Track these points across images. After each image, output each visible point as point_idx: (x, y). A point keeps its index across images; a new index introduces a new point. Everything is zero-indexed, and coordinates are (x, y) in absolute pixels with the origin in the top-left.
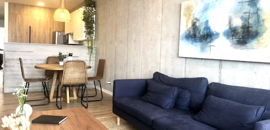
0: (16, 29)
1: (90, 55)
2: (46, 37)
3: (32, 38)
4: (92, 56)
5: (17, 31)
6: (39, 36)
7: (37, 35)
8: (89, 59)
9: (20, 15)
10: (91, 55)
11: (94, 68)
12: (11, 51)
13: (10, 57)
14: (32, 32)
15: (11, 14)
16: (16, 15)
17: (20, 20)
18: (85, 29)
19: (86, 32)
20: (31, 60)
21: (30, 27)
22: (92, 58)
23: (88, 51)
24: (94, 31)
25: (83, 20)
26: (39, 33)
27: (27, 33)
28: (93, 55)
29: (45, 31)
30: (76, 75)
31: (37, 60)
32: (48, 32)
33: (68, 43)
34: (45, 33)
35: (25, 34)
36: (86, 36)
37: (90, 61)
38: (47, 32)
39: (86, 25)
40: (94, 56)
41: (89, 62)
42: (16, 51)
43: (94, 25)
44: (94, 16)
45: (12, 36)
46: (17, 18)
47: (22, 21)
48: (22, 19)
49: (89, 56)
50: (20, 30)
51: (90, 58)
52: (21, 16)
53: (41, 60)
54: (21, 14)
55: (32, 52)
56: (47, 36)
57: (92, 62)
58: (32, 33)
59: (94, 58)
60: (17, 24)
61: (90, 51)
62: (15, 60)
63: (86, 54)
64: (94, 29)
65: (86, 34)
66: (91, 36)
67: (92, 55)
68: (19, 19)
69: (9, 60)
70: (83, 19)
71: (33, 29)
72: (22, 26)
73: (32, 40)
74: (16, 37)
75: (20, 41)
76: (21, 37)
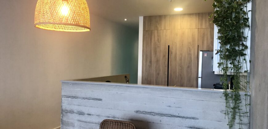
0: (151, 50)
1: (230, 116)
2: (191, 61)
3: (171, 62)
4: (237, 120)
5: (152, 53)
6: (181, 60)
7: (178, 59)
9: (156, 31)
10: (234, 118)
12: (69, 97)
13: (69, 108)
14: (171, 53)
15: (147, 31)
16: (152, 32)
17: (156, 39)
19: (221, 51)
21: (169, 46)
24: (246, 47)
25: (214, 21)
26: (181, 54)
27: (164, 56)
28: (242, 118)
29: (190, 51)
31: (108, 117)
32: (194, 53)
34: (189, 54)
35: (161, 58)
36: (219, 65)
38: (192, 52)
40: (245, 120)
42: (77, 98)
43: (247, 32)
44: (249, 6)
45: (146, 61)
46: (153, 37)
47: (158, 39)
48: (158, 36)
49: (227, 119)
50: (155, 52)
52: (157, 33)
54: (157, 30)
56: (192, 59)
60: (153, 44)
61: (232, 105)
64: (248, 43)
67: (237, 117)
69: (67, 112)
71: (173, 49)
72: (159, 47)
73: (171, 65)
74: (151, 62)
75: (156, 68)
76: (158, 61)
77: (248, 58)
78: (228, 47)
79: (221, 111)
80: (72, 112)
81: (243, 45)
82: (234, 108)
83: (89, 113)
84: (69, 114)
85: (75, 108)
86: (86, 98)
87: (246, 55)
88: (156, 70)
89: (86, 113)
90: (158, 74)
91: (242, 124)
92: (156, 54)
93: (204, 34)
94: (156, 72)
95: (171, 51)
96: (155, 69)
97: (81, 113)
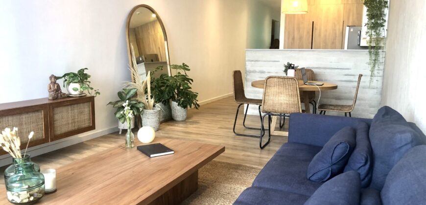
0: (294, 28)
1: (372, 65)
2: (336, 37)
4: (376, 68)
5: (296, 30)
6: (325, 36)
7: (322, 35)
8: (370, 73)
10: (374, 66)
11: (381, 90)
13: (252, 69)
14: (316, 29)
18: (367, 20)
19: (368, 24)
21: (313, 22)
22: (376, 72)
23: (369, 58)
24: (385, 21)
26: (326, 31)
27: (308, 32)
28: (380, 66)
29: (335, 26)
30: (282, 98)
32: (339, 29)
33: (360, 44)
34: (334, 30)
35: (305, 34)
36: (367, 33)
37: (371, 76)
38: (337, 27)
39: (368, 13)
40: (382, 67)
42: (259, 61)
43: (386, 11)
49: (370, 67)
50: (299, 29)
51: (372, 71)
56: (337, 35)
57: (375, 79)
58: (315, 32)
59: (381, 73)
61: (374, 58)
63: (365, 64)
64: (386, 18)
65: (368, 28)
66: (378, 31)
67: (376, 66)
71: (317, 25)
73: (315, 41)
74: (293, 39)
75: (299, 45)
76: (301, 38)
77: (386, 28)
78: (373, 21)
79: (366, 63)
80: (254, 72)
81: (383, 19)
82: (375, 60)
83: (269, 71)
84: (252, 73)
85: (258, 69)
86: (267, 61)
87: (384, 26)
88: (299, 47)
91: (379, 70)
92: (299, 31)
93: (350, 10)
95: (315, 27)
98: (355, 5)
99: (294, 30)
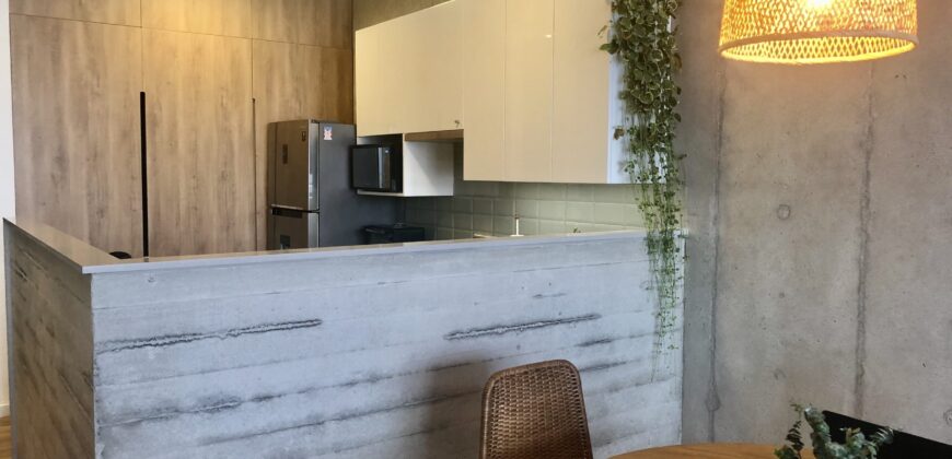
0: (59, 111)
1: (657, 292)
2: (232, 153)
3: (154, 160)
5: (69, 123)
6: (194, 150)
7: (182, 147)
8: (653, 322)
9: (79, 26)
12: (147, 342)
13: (147, 398)
14: (155, 124)
15: (30, 17)
16: (57, 29)
17: (83, 59)
19: (632, 131)
20: (306, 391)
21: (143, 95)
23: (646, 266)
25: (613, 47)
26: (195, 130)
27: (125, 135)
29: (226, 117)
31: (351, 384)
32: (241, 126)
33: (400, 189)
34: (225, 131)
35: (112, 139)
36: (630, 166)
37: (658, 333)
38: (234, 122)
40: (680, 295)
41: (650, 347)
42: (195, 336)
45: (37, 155)
46: (65, 47)
48: (93, 48)
49: (650, 301)
50: (83, 119)
52: (87, 31)
53: (374, 379)
54: (86, 21)
55: (314, 323)
56: (236, 148)
58: (154, 133)
59: (679, 314)
60: (66, 83)
62: (185, 417)
68: (74, 52)
69: (135, 419)
70: (606, 40)
71: (161, 109)
72: (98, 95)
73: (156, 172)
74: (61, 159)
75: (88, 186)
76: (95, 156)
79: (642, 285)
83: (264, 392)
85: (186, 389)
86: (246, 331)
88: (89, 194)
89: (249, 394)
90: (102, 212)
92: (86, 125)
93: (271, 60)
94: (89, 203)
95: (154, 116)
96: (84, 192)
97: (221, 405)
98: (287, 48)
99: (60, 122)
